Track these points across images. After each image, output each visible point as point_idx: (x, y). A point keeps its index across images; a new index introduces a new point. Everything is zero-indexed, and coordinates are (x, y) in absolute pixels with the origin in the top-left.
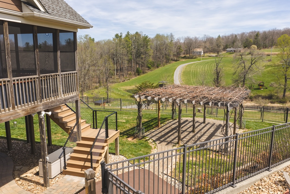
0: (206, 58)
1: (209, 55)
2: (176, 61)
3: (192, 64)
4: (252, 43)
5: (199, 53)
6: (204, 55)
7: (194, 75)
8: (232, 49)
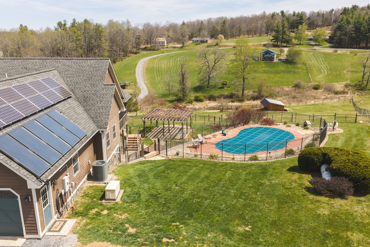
0: (170, 50)
1: (174, 46)
2: (136, 53)
3: (155, 59)
4: (219, 31)
5: (162, 43)
6: (167, 46)
7: (159, 72)
8: (198, 39)
